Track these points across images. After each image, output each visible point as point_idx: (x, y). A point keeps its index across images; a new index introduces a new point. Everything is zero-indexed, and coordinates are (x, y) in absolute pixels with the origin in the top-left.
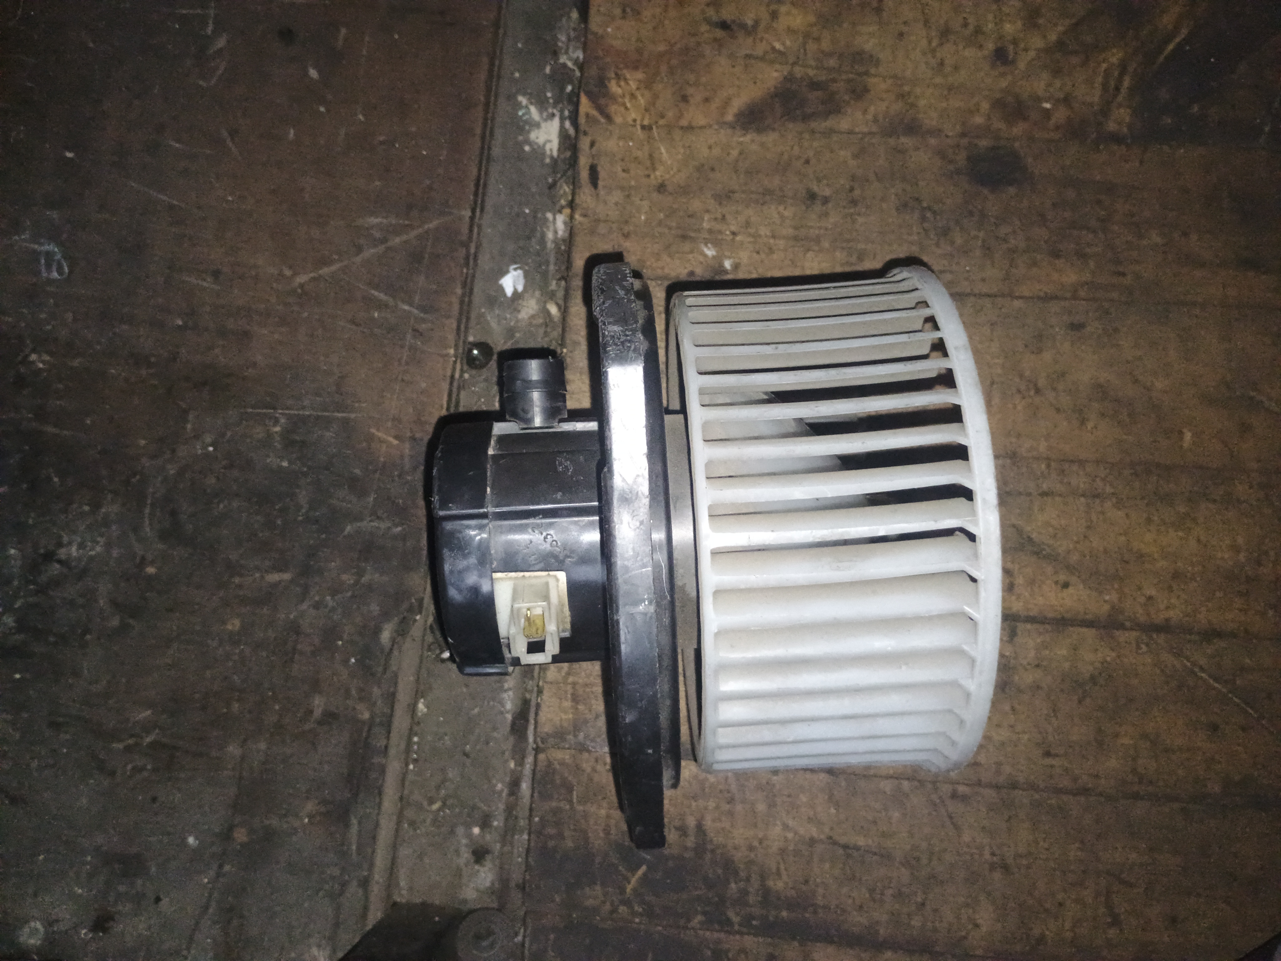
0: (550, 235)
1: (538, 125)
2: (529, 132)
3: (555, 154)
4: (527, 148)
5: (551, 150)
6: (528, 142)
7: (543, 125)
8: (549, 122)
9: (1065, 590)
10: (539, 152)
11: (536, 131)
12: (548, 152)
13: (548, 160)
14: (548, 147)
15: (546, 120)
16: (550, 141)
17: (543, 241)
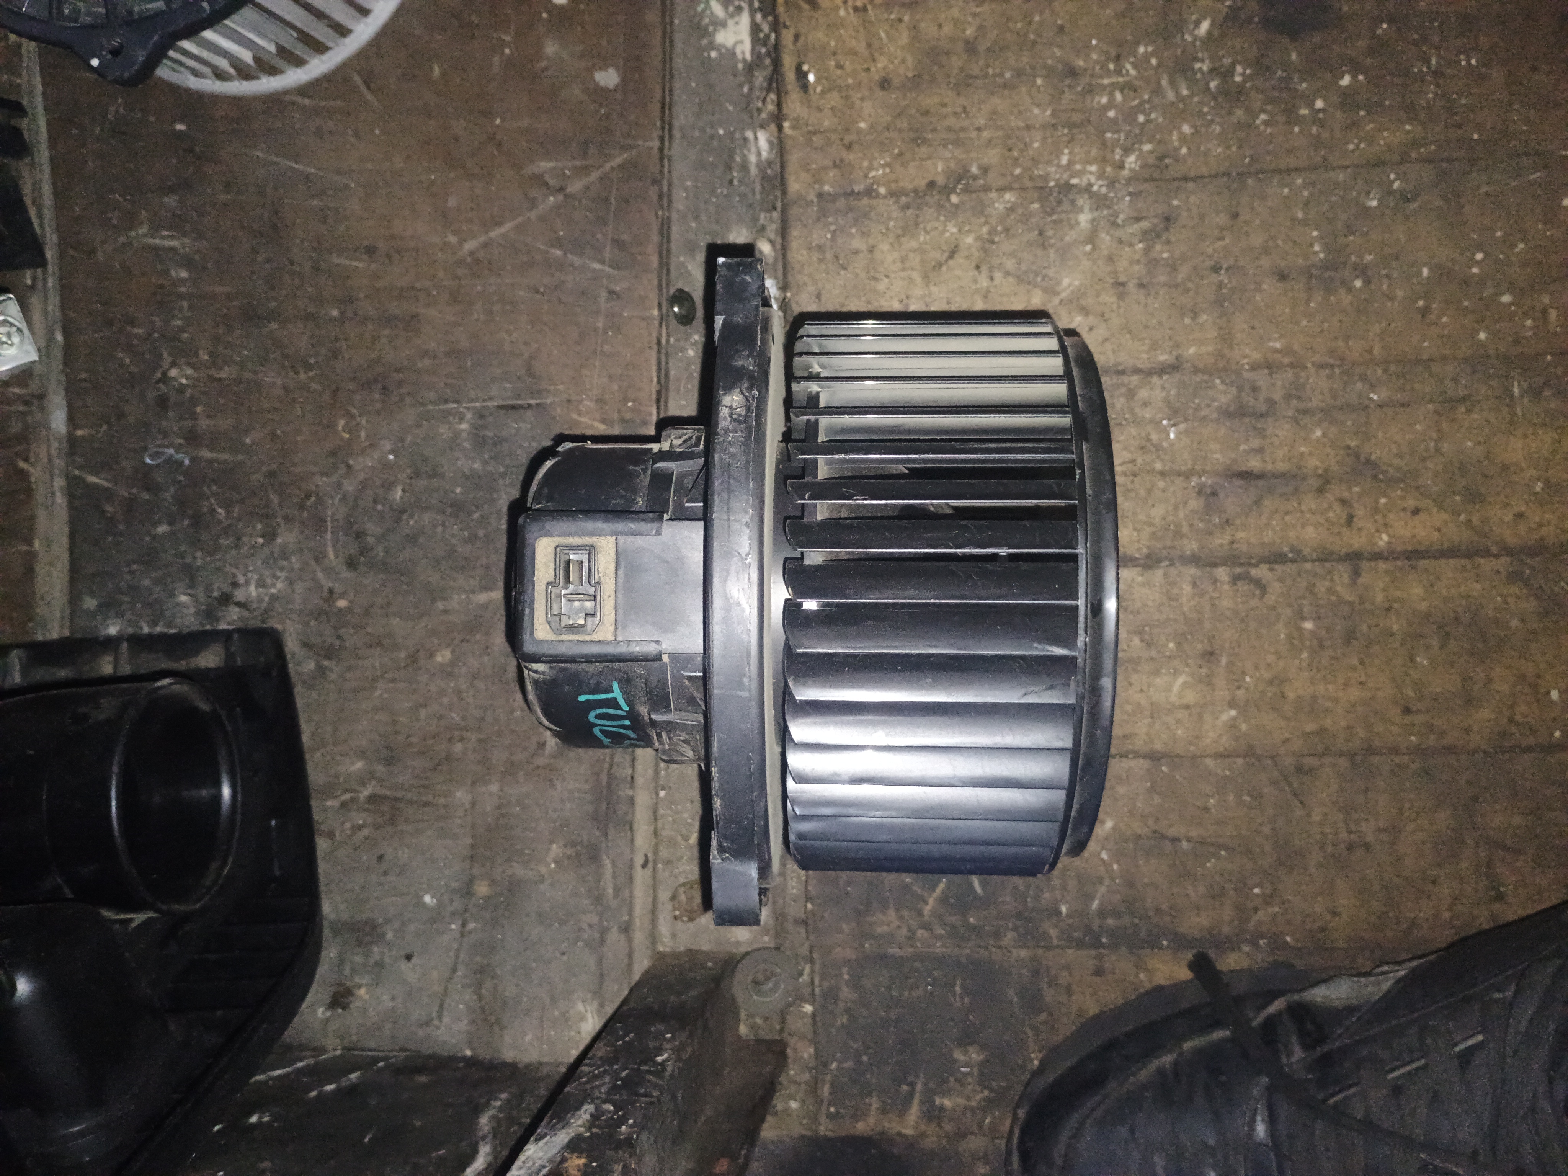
2: (713, 34)
3: (748, 56)
4: (713, 54)
5: (743, 53)
6: (713, 46)
8: (737, 18)
9: (1417, 517)
10: (728, 57)
11: (723, 31)
14: (739, 50)
16: (741, 42)
17: (745, 167)
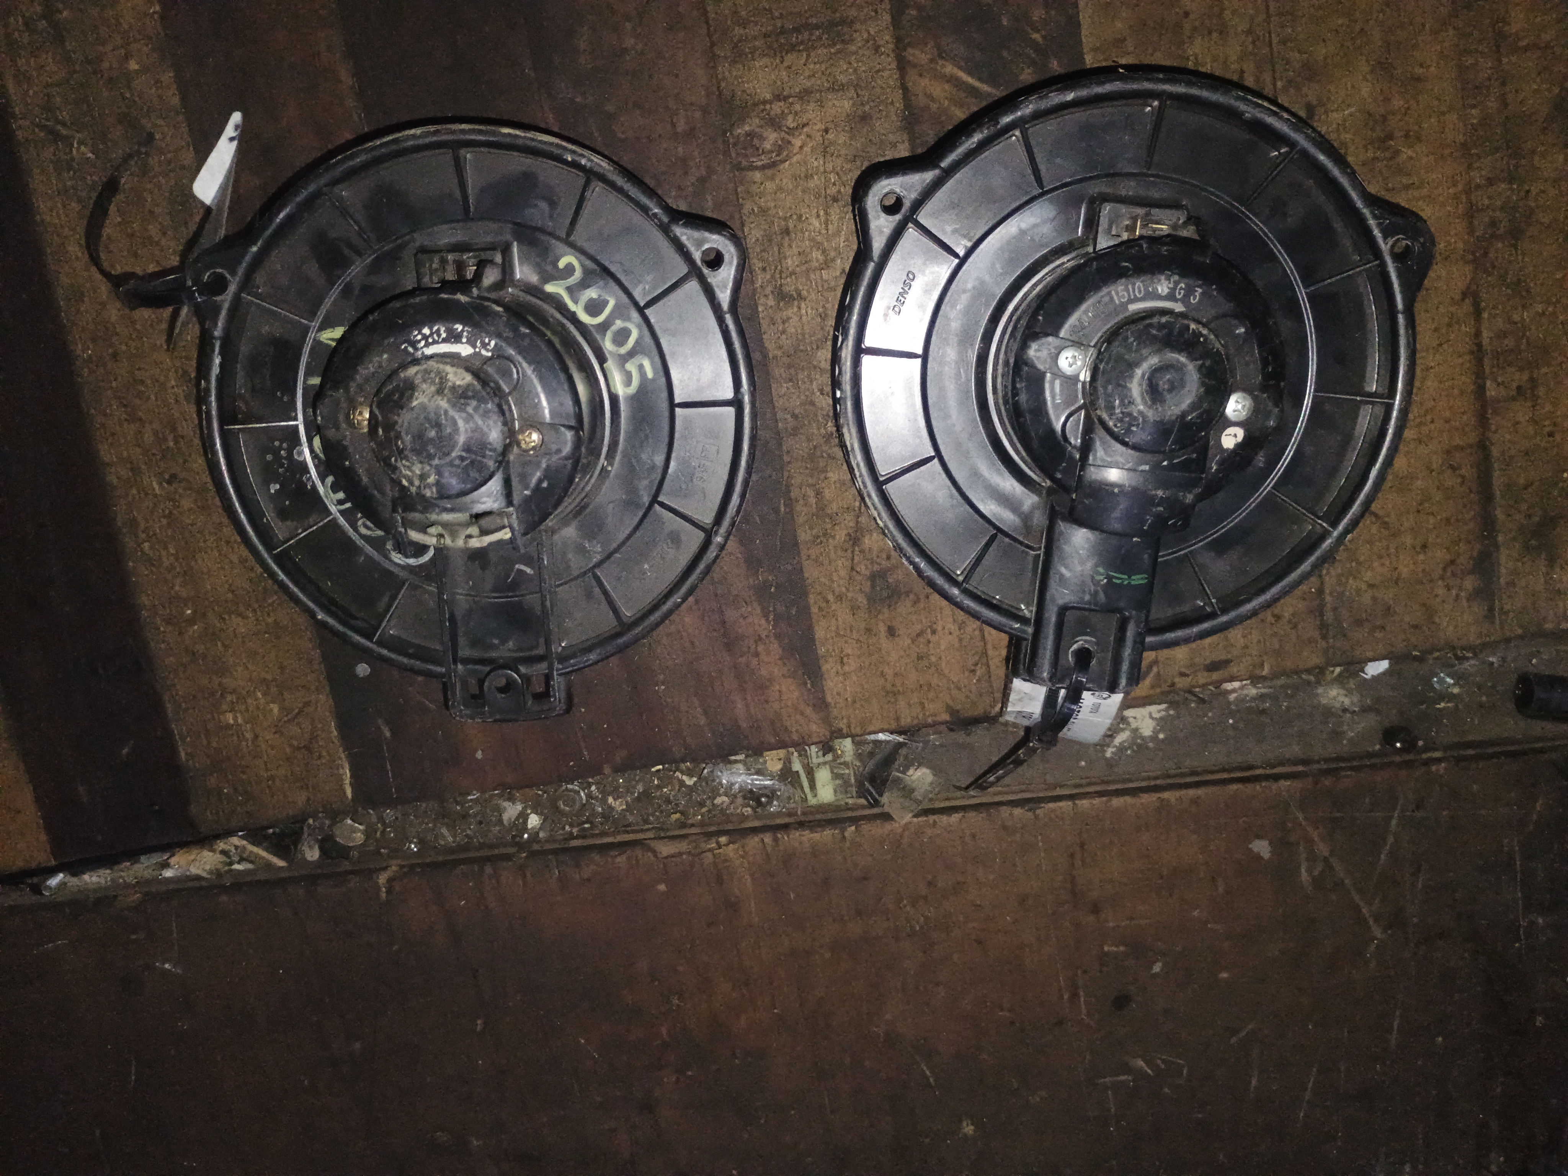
0: (1253, 692)
1: (1136, 730)
2: (1143, 738)
3: (1164, 706)
4: (1161, 736)
5: (1159, 711)
6: (1154, 738)
7: (1134, 725)
8: (1131, 720)
10: (1162, 723)
11: (1141, 731)
12: (1163, 713)
13: (1172, 712)
14: (1157, 715)
15: (1128, 724)
16: (1150, 714)
17: (1262, 697)
